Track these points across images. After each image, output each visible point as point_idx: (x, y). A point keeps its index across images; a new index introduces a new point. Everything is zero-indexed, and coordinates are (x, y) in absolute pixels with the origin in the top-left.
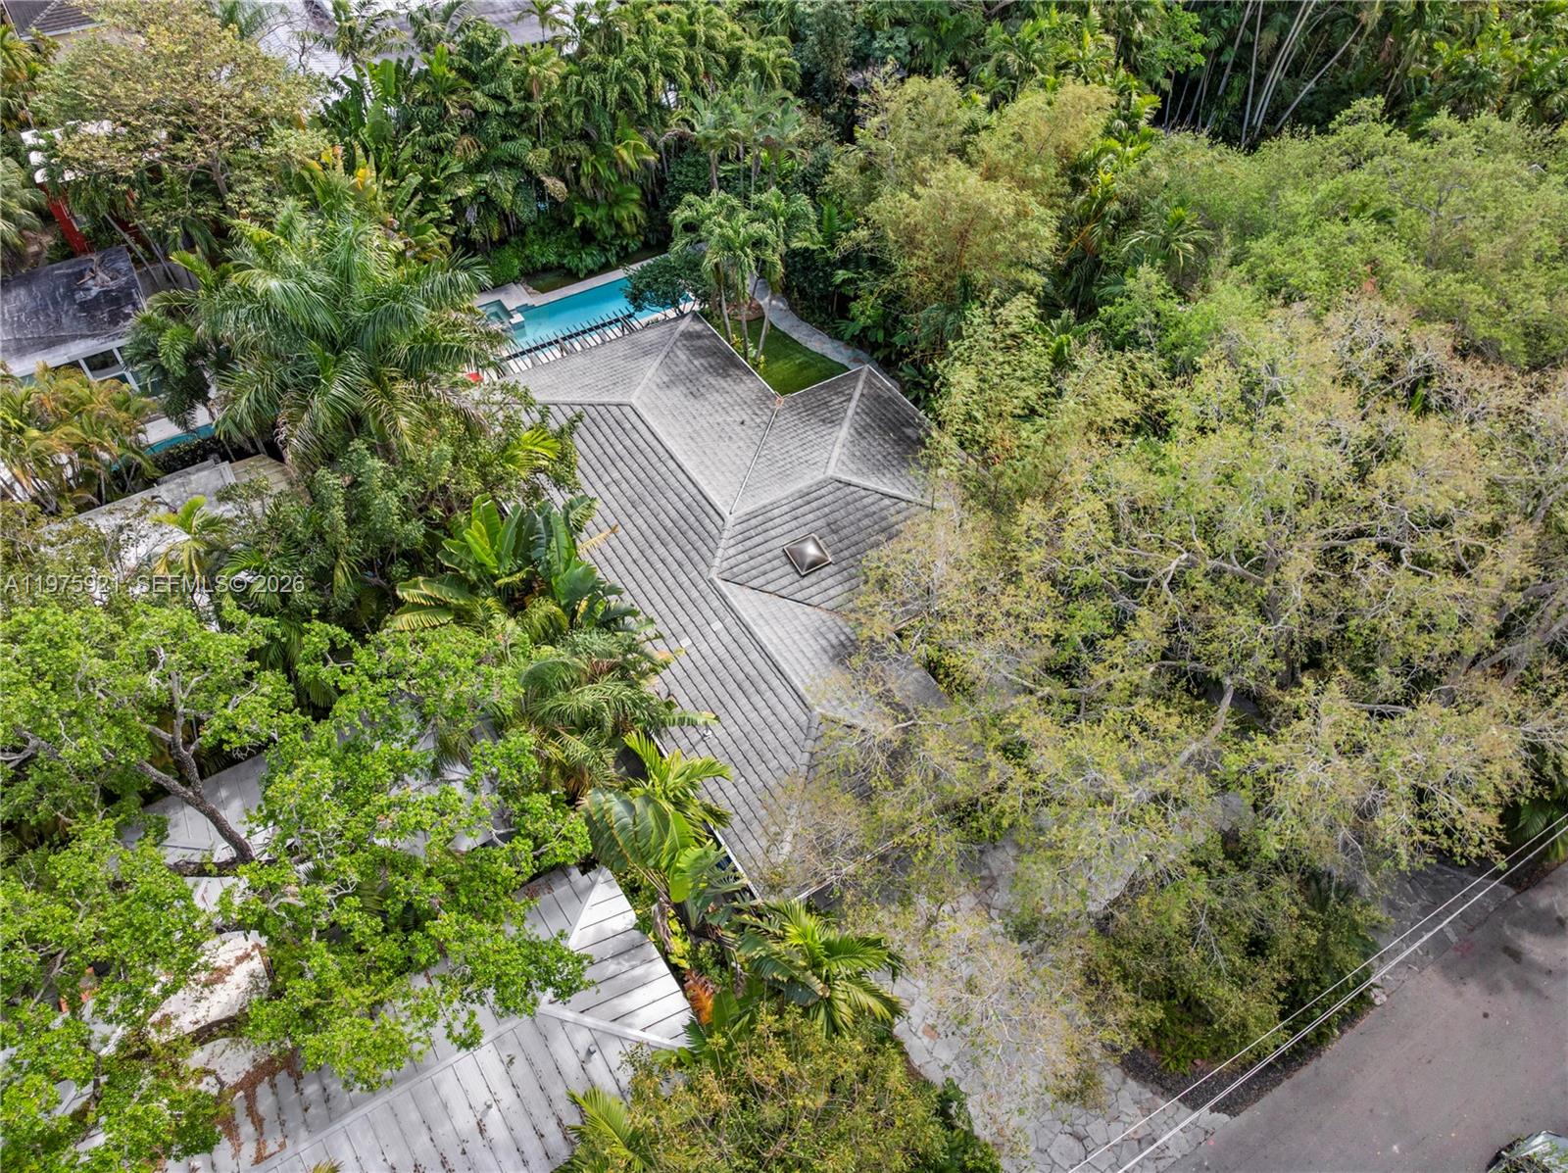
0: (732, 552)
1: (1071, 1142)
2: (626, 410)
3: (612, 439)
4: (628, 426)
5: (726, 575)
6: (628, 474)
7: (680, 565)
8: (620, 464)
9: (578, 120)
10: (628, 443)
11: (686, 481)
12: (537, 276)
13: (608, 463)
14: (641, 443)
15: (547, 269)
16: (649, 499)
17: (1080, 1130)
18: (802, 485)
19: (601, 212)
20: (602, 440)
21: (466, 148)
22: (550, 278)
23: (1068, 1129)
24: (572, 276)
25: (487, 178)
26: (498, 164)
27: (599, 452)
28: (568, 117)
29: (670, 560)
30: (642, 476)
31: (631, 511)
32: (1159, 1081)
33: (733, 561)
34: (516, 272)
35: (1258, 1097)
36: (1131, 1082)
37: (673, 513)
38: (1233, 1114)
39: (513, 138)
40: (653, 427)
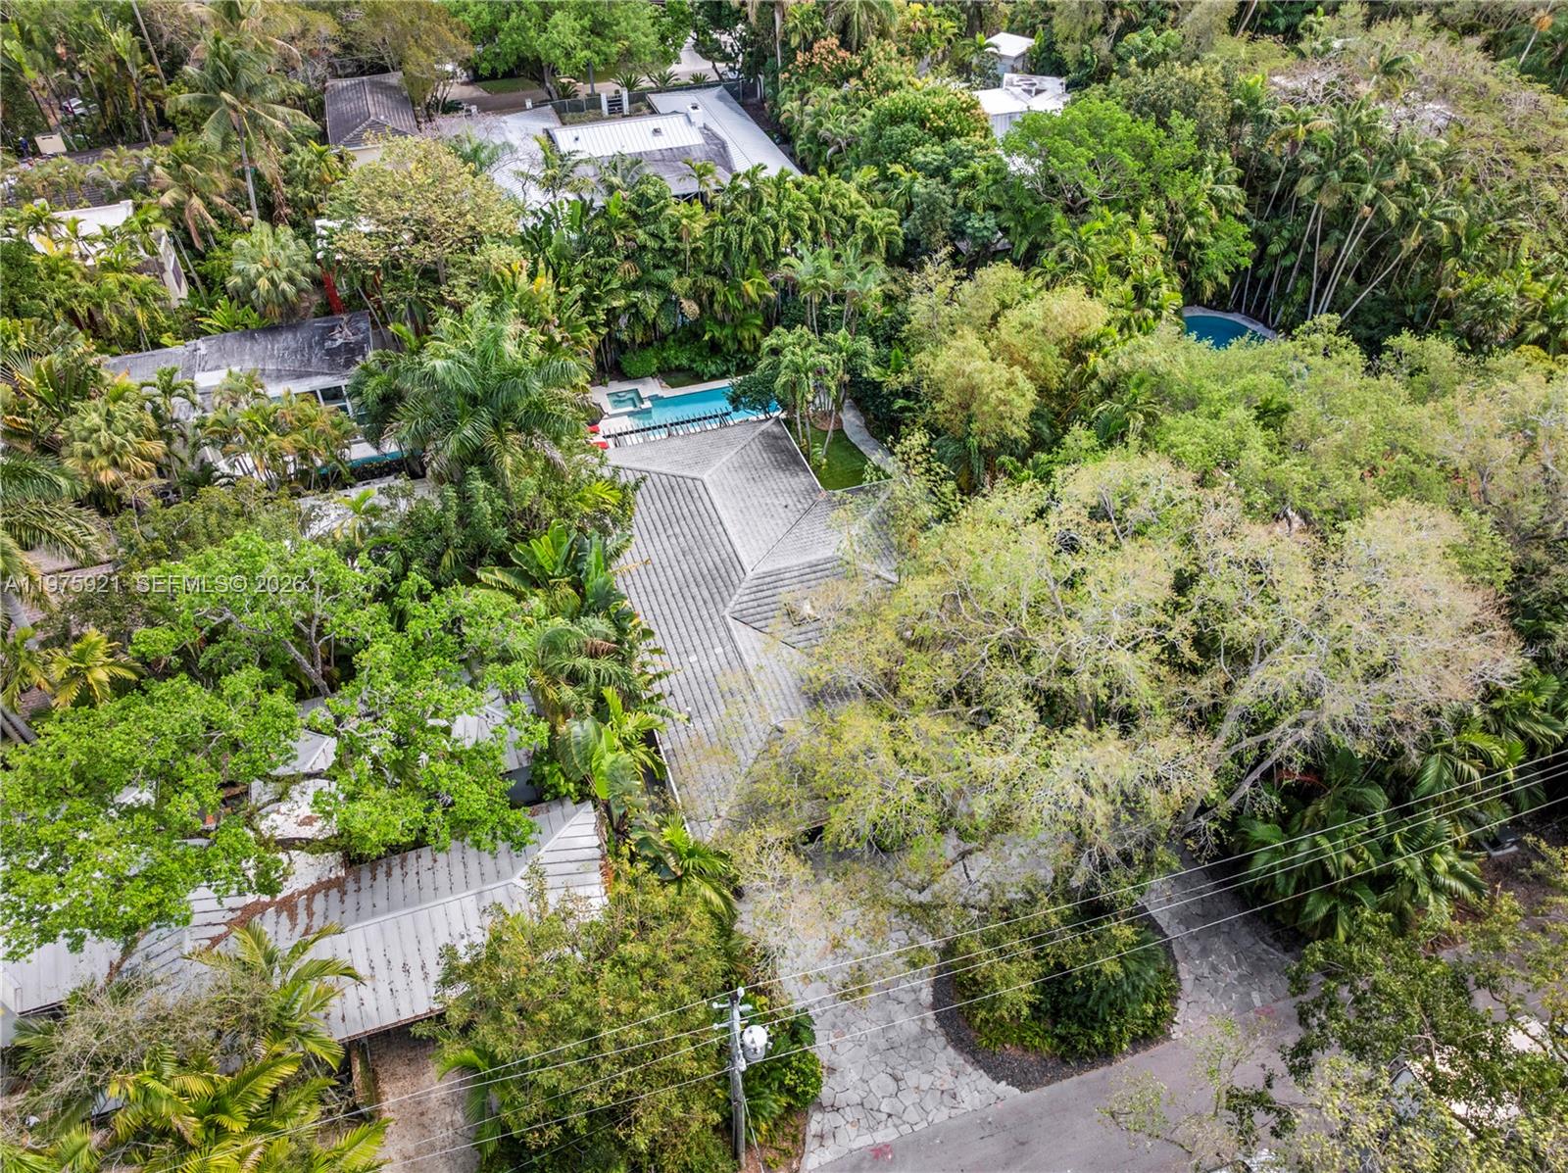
0: (745, 598)
1: (890, 1081)
2: (698, 483)
3: (682, 503)
4: (696, 495)
5: (736, 615)
6: (686, 530)
7: (705, 602)
8: (682, 523)
9: (718, 259)
10: (693, 508)
11: (726, 543)
12: (670, 374)
13: (674, 520)
14: (702, 509)
15: (679, 369)
16: (696, 551)
17: (899, 1074)
18: (812, 558)
19: (727, 331)
20: (675, 503)
21: (628, 271)
22: (681, 377)
23: (889, 1070)
24: (698, 378)
25: (639, 294)
26: (649, 285)
27: (669, 511)
28: (711, 256)
29: (699, 597)
30: (696, 533)
31: (681, 558)
32: (973, 1053)
33: (744, 606)
34: (654, 369)
35: (1048, 1083)
36: (949, 1048)
37: (710, 564)
38: (1024, 1090)
39: (664, 267)
40: (714, 499)
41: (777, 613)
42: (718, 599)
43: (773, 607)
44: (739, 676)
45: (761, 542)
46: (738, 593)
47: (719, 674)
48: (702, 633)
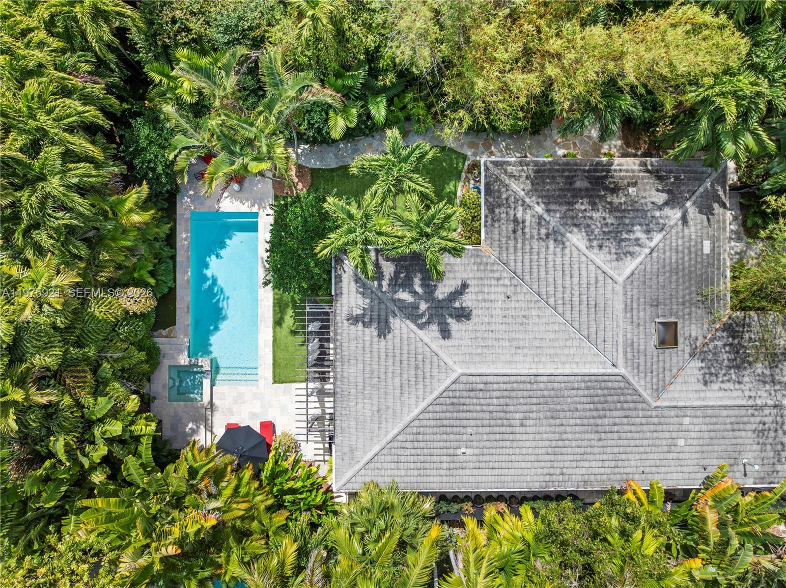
0: (642, 382)
3: (483, 401)
4: (480, 386)
7: (626, 417)
10: (496, 394)
14: (504, 386)
16: (558, 407)
18: (619, 306)
29: (617, 420)
30: (535, 400)
31: (558, 421)
33: (649, 385)
37: (584, 399)
40: (496, 371)
41: (661, 358)
42: (631, 405)
43: (655, 359)
44: (724, 413)
45: (569, 343)
46: (637, 386)
47: (711, 427)
48: (659, 428)
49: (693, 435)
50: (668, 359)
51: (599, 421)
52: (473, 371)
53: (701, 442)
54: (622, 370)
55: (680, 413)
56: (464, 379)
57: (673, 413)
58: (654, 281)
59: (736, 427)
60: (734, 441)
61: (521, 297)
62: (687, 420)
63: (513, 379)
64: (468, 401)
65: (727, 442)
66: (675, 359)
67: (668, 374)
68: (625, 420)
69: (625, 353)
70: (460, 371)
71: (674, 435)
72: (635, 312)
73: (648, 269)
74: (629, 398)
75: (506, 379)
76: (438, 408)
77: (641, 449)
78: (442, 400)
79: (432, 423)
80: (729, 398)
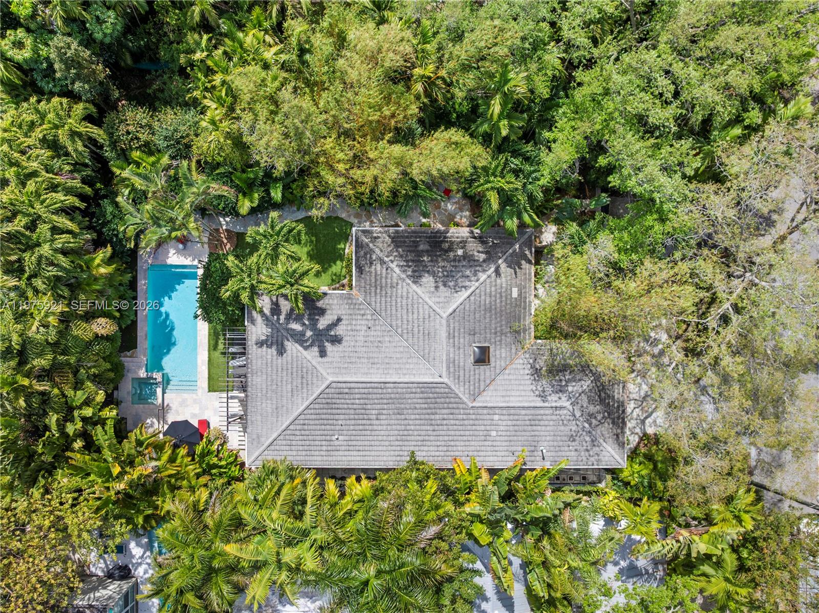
0: (462, 389)
3: (348, 401)
4: (346, 390)
5: (472, 399)
6: (377, 406)
7: (452, 414)
8: (368, 407)
10: (357, 396)
11: (407, 385)
14: (363, 391)
16: (402, 406)
18: (443, 334)
20: (344, 406)
29: (445, 416)
30: (385, 401)
31: (402, 417)
33: (467, 391)
37: (420, 401)
40: (356, 380)
41: (477, 372)
42: (454, 405)
43: (472, 373)
44: (523, 412)
45: (410, 361)
46: (457, 392)
47: (514, 422)
48: (477, 422)
49: (502, 428)
50: (482, 373)
51: (433, 417)
52: (340, 379)
53: (508, 433)
54: (445, 380)
55: (491, 412)
56: (334, 385)
57: (485, 411)
58: (472, 316)
59: (533, 423)
60: (533, 433)
61: (378, 328)
62: (496, 417)
63: (369, 385)
64: (338, 401)
65: (528, 434)
66: (488, 373)
67: (482, 383)
68: (451, 416)
69: (448, 368)
70: (331, 379)
71: (488, 428)
72: (456, 339)
73: (467, 308)
74: (452, 400)
75: (364, 385)
76: (317, 406)
77: (465, 438)
78: (319, 401)
79: (313, 417)
80: (526, 401)
